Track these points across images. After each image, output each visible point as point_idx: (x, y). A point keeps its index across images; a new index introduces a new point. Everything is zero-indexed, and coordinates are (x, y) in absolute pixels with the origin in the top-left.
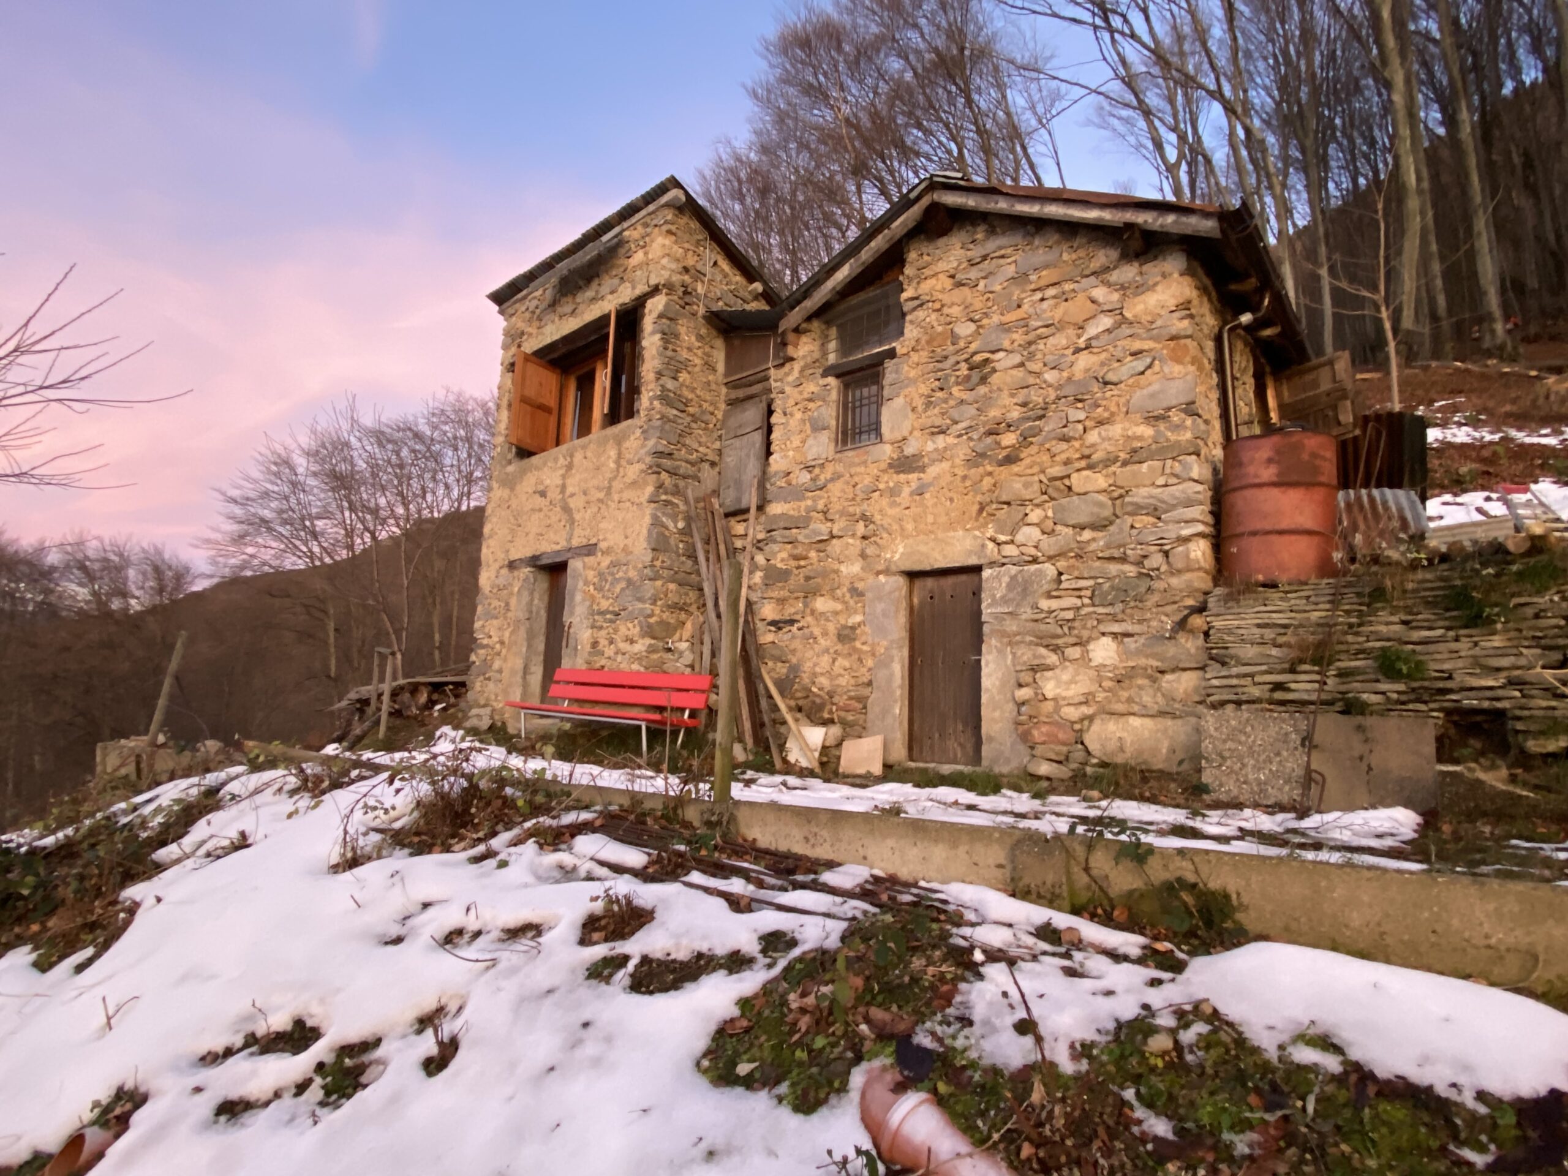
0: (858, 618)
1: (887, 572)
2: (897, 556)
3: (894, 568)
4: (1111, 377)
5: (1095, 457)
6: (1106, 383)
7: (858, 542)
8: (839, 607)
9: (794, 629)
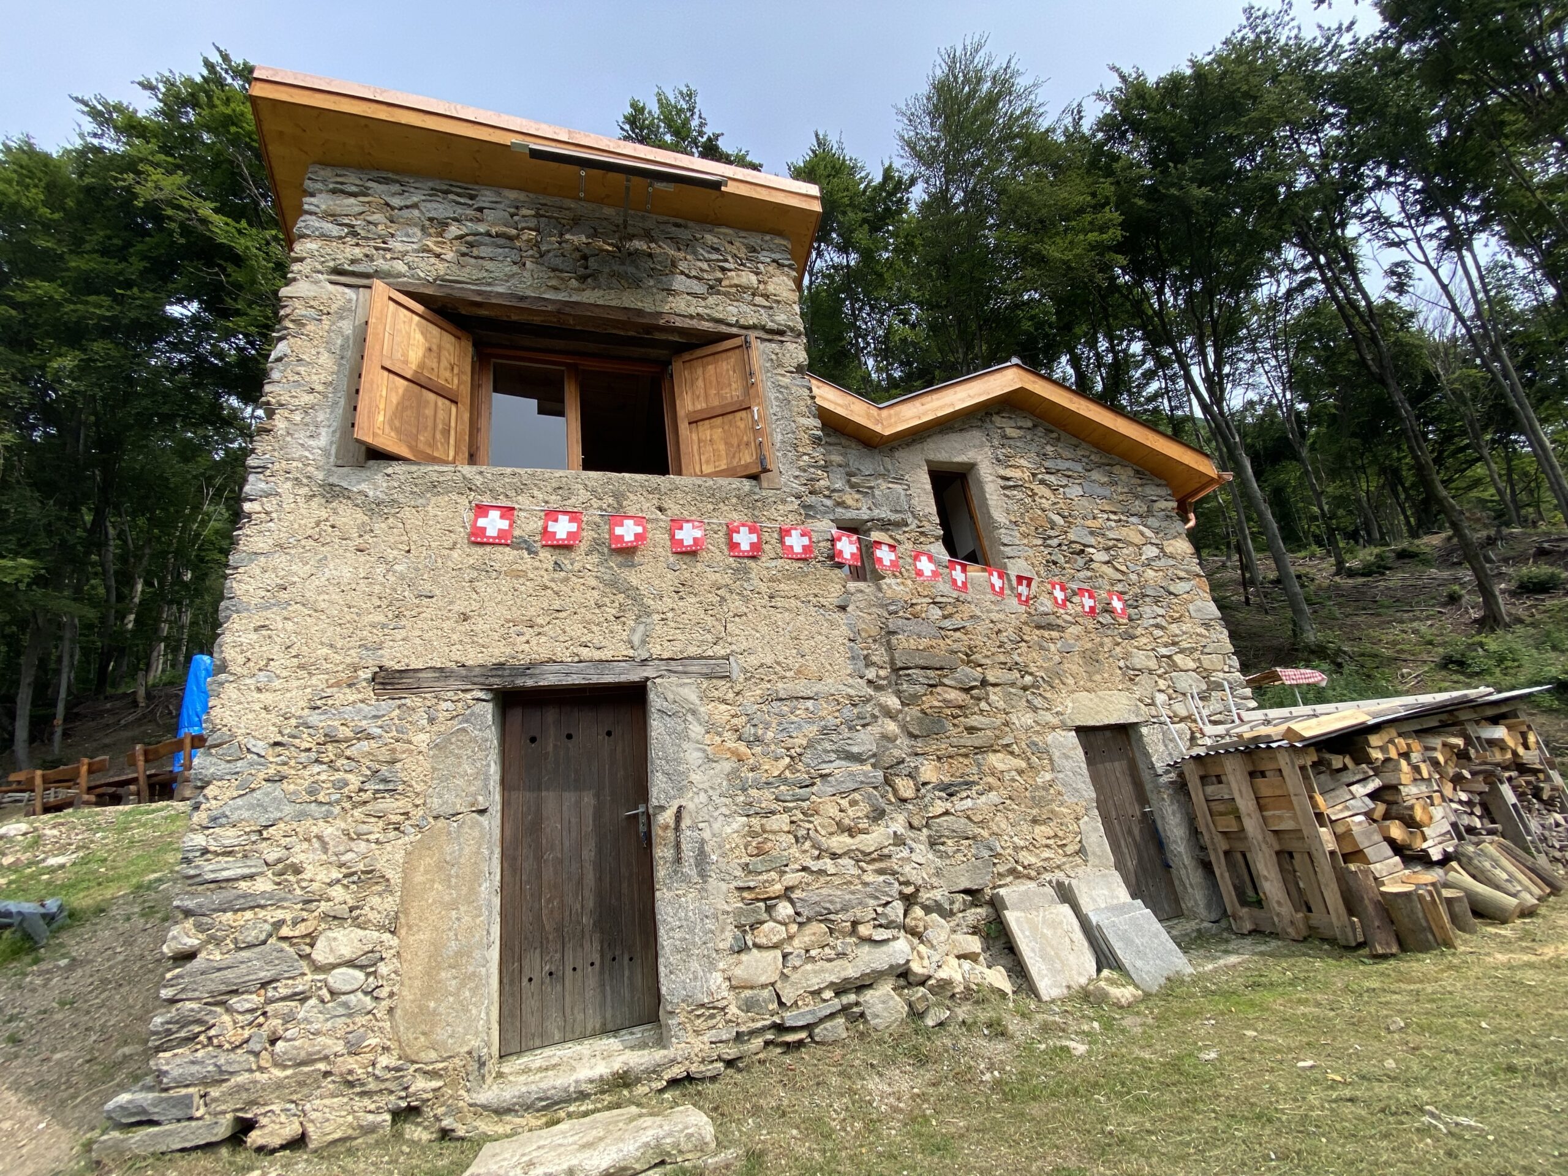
0: (1048, 776)
1: (1065, 727)
2: (1069, 711)
3: (1069, 723)
4: (1172, 589)
5: (1184, 645)
6: (1171, 593)
7: (1021, 692)
8: (1023, 765)
9: (973, 793)
